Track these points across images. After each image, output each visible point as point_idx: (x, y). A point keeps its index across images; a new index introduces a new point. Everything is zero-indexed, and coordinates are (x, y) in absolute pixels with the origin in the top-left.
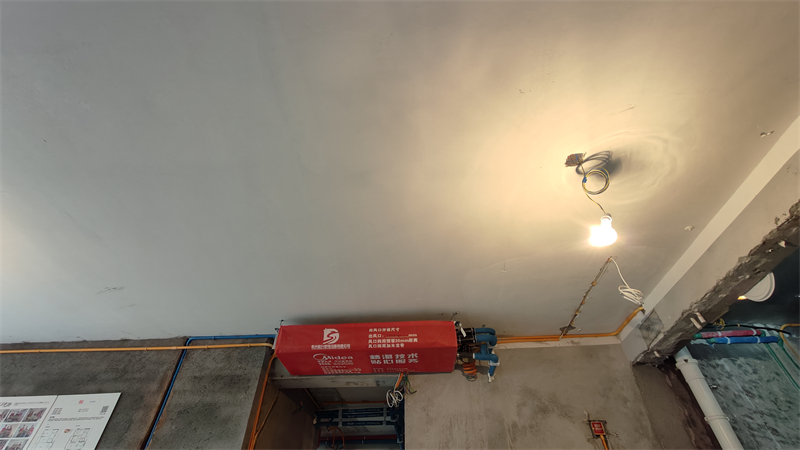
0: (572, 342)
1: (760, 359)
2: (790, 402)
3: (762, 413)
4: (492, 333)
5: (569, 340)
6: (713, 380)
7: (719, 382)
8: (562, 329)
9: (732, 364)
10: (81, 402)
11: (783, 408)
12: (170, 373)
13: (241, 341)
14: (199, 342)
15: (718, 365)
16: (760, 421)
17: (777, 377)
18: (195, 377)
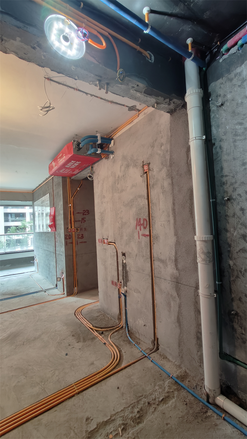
0: (144, 114)
10: (46, 197)
18: (55, 185)
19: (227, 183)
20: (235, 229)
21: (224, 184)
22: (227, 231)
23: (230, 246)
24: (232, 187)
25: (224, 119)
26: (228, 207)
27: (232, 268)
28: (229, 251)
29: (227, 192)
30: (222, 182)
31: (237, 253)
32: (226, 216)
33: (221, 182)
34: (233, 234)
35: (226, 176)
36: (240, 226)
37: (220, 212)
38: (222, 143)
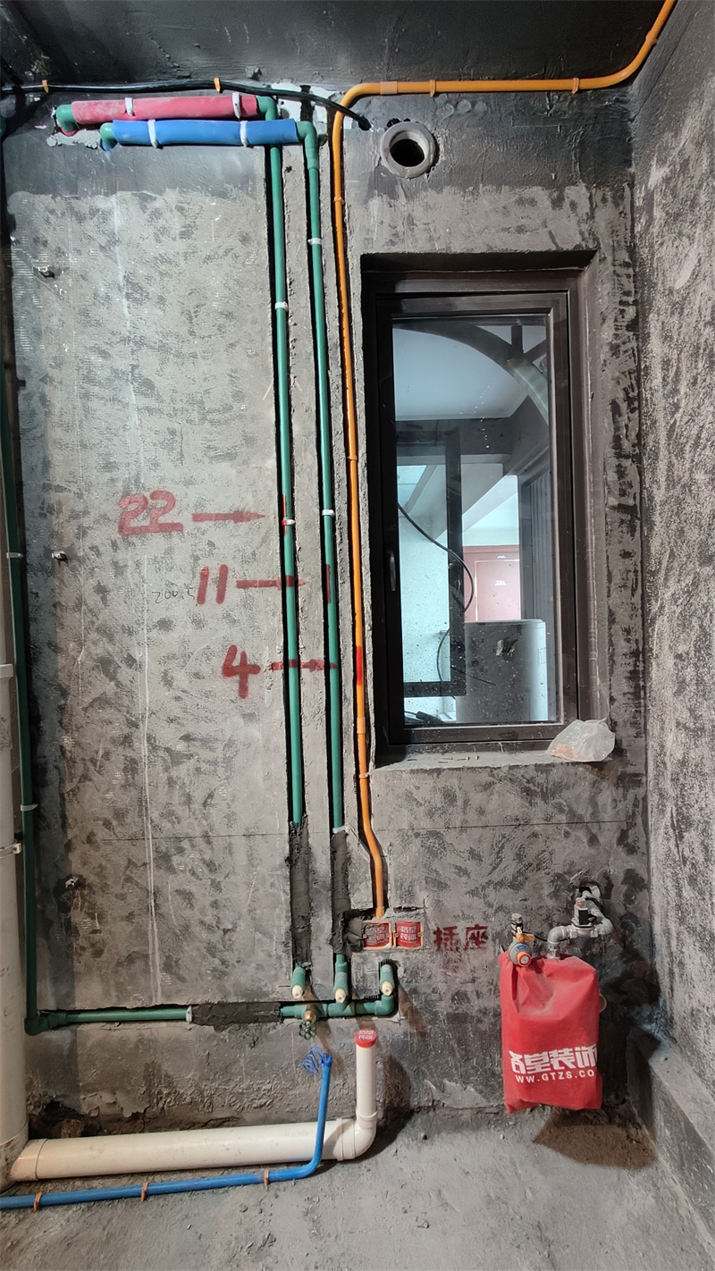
19: (60, 511)
20: (81, 645)
21: (51, 510)
22: (56, 649)
23: (64, 693)
24: (74, 523)
25: (55, 320)
26: (62, 581)
27: (68, 754)
28: (62, 709)
29: (60, 537)
30: (46, 506)
31: (85, 709)
32: (55, 606)
33: (43, 503)
34: (75, 659)
35: (59, 489)
36: (94, 635)
37: (37, 594)
38: (47, 389)
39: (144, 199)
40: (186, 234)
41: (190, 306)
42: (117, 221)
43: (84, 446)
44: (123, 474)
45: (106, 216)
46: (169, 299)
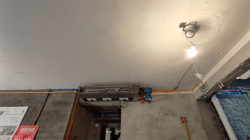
0: (177, 93)
1: (239, 99)
2: (248, 113)
3: (238, 116)
4: (151, 89)
5: (176, 92)
6: (223, 105)
7: (225, 106)
8: (174, 88)
9: (230, 100)
10: (16, 109)
11: (245, 114)
12: (45, 100)
13: (68, 91)
14: (54, 91)
15: (225, 101)
16: (238, 119)
17: (244, 105)
18: (53, 102)
39: (230, 99)
40: (237, 103)
41: (242, 111)
42: (228, 101)
43: (238, 130)
44: (246, 134)
45: (227, 101)
46: (239, 111)
